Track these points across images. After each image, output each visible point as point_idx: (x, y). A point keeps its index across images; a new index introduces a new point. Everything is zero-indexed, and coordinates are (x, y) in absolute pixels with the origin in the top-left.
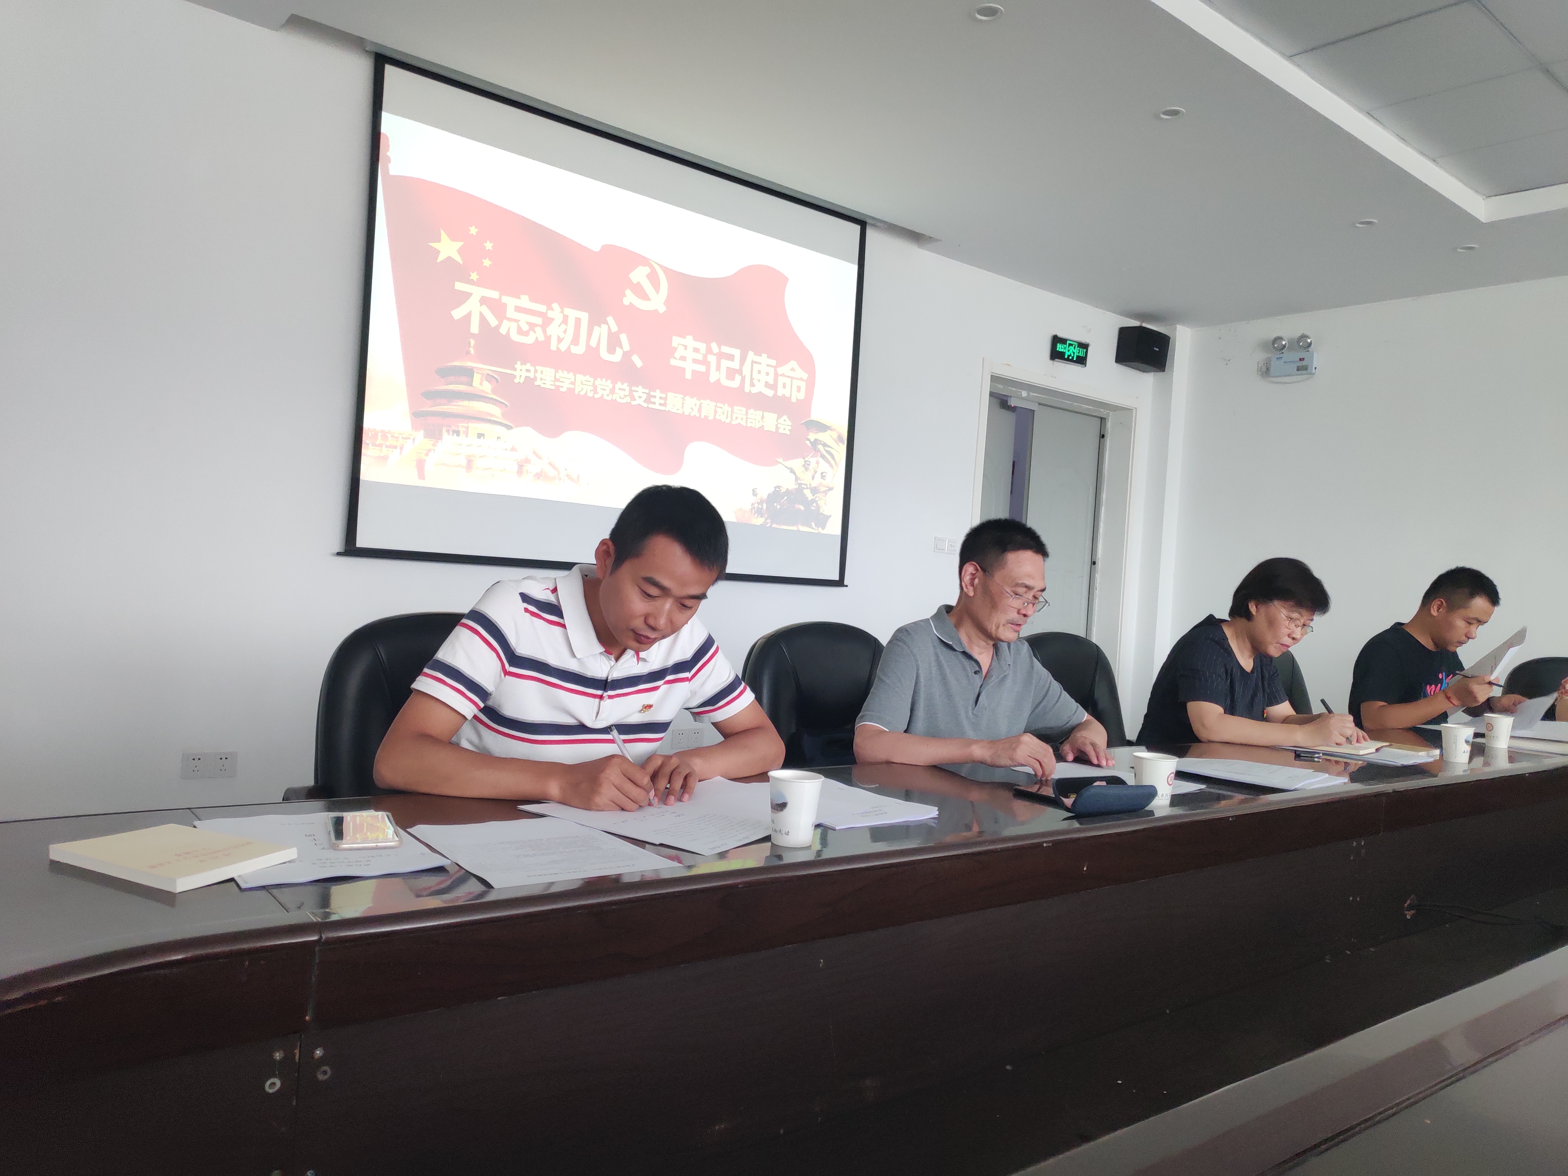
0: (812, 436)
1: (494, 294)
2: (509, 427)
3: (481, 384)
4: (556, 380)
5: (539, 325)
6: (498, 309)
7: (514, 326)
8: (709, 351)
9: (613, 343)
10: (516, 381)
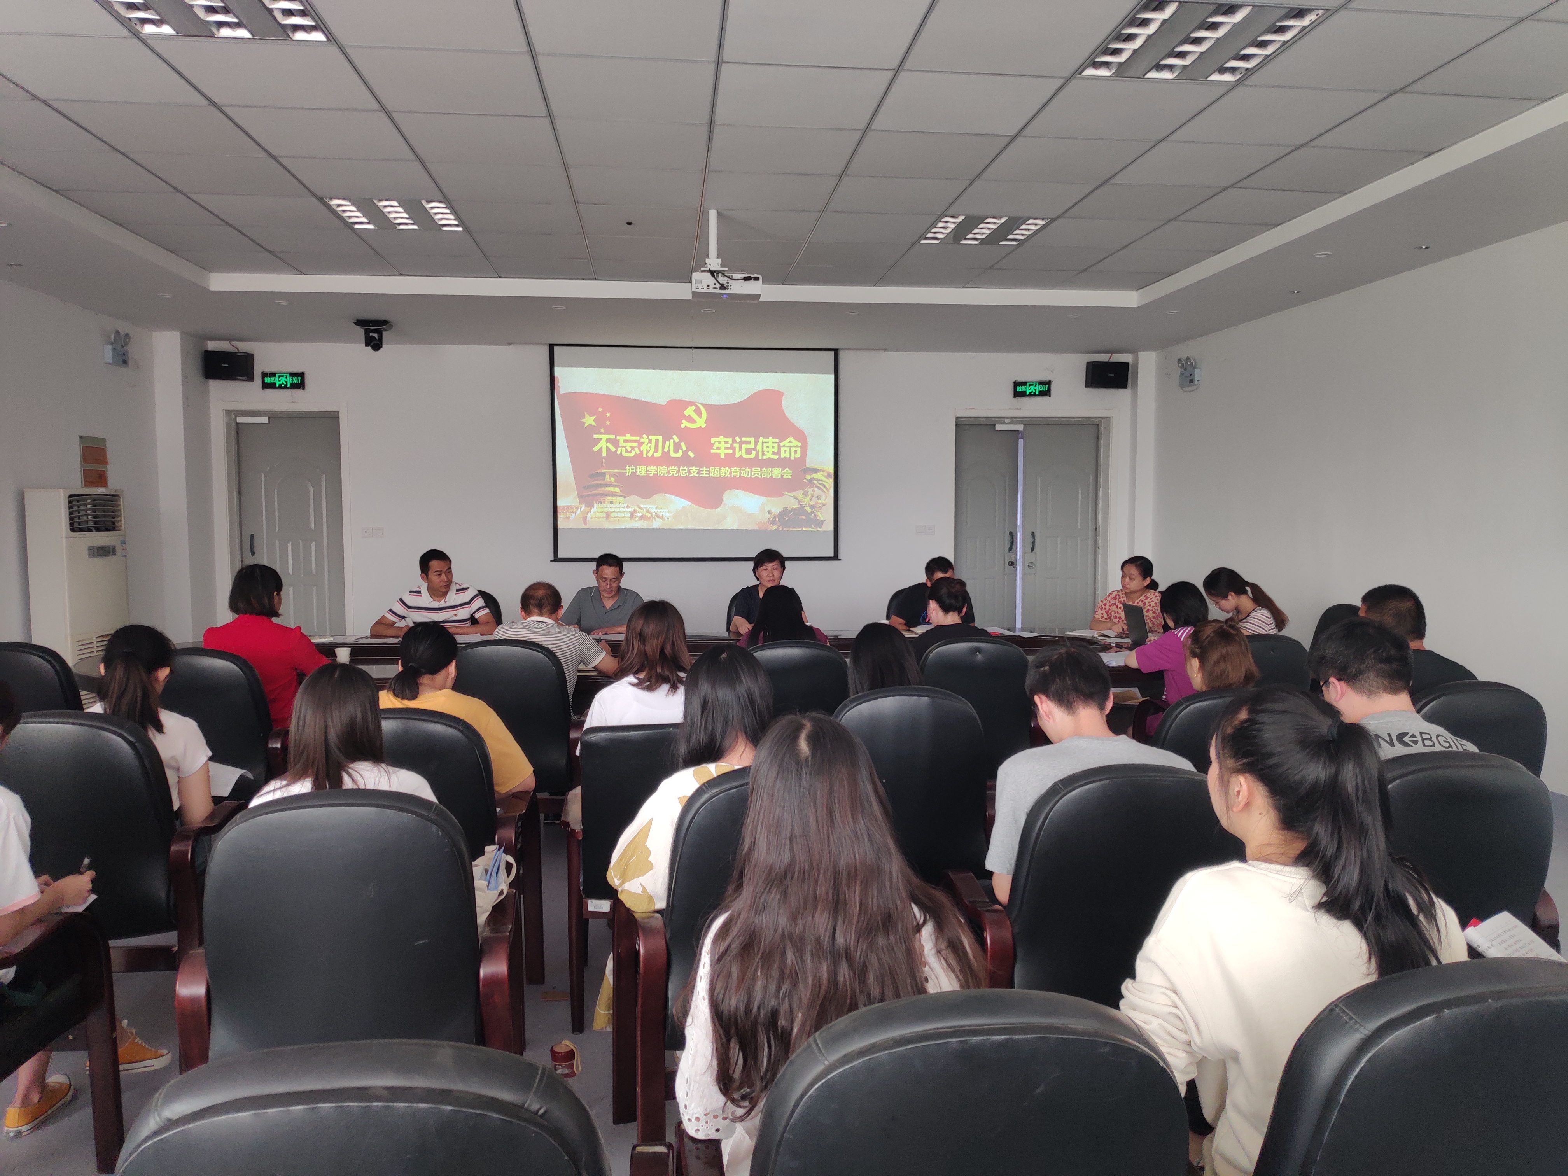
0: (808, 477)
1: (613, 437)
2: (625, 497)
3: (610, 479)
4: (647, 471)
5: (635, 447)
6: (615, 443)
7: (624, 449)
8: (734, 441)
9: (677, 447)
10: (627, 475)
